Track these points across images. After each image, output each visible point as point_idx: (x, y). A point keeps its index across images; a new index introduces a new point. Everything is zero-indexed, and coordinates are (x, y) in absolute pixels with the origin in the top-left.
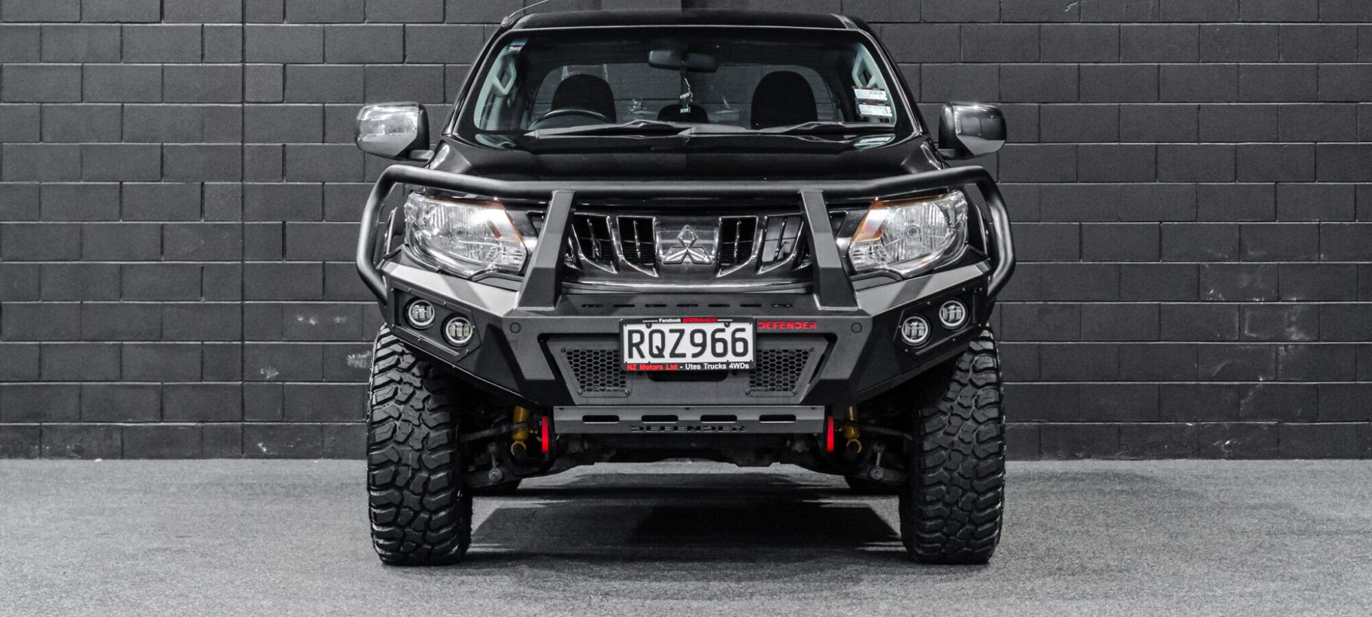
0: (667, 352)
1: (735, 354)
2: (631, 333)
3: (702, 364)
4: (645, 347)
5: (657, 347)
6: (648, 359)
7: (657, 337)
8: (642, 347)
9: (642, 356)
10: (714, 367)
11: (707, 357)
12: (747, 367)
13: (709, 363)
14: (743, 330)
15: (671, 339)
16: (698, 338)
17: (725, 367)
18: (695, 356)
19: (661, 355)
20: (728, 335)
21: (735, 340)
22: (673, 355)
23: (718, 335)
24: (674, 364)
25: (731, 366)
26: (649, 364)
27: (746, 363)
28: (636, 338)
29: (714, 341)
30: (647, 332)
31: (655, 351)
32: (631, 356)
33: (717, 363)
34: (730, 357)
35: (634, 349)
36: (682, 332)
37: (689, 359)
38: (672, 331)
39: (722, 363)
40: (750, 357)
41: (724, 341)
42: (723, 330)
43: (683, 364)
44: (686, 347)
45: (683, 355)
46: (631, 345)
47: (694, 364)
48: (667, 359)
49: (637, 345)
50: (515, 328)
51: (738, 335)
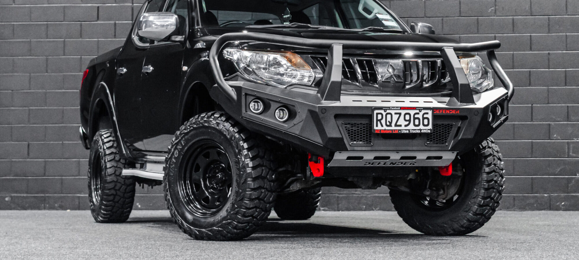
0: (393, 124)
1: (424, 125)
2: (377, 114)
3: (409, 130)
4: (383, 122)
5: (389, 121)
6: (385, 127)
7: (389, 116)
8: (382, 121)
9: (382, 126)
10: (414, 132)
11: (411, 127)
12: (429, 131)
13: (412, 130)
14: (427, 113)
15: (395, 117)
16: (407, 117)
17: (419, 132)
18: (406, 126)
19: (390, 126)
20: (420, 116)
21: (424, 118)
22: (396, 125)
23: (416, 116)
24: (396, 130)
25: (422, 131)
26: (385, 130)
27: (429, 130)
28: (380, 117)
29: (415, 119)
30: (384, 114)
31: (388, 124)
32: (377, 126)
33: (416, 130)
34: (421, 127)
35: (379, 122)
36: (400, 114)
37: (403, 128)
38: (396, 114)
39: (418, 130)
40: (430, 127)
41: (418, 119)
42: (418, 114)
43: (401, 130)
44: (402, 122)
45: (400, 126)
46: (377, 120)
47: (405, 130)
48: (393, 128)
49: (380, 120)
50: (324, 111)
51: (425, 116)
